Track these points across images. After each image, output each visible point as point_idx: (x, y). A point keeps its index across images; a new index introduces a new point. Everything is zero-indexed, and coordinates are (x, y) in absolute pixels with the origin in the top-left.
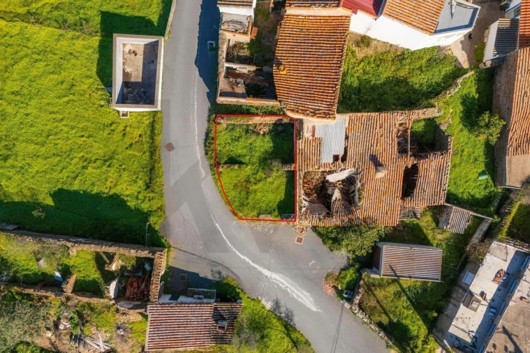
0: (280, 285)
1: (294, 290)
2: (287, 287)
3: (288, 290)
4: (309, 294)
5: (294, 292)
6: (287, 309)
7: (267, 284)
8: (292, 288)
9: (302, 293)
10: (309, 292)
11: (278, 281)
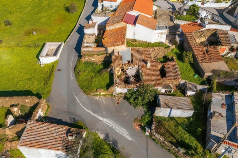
0: (109, 125)
1: (117, 128)
2: (113, 126)
3: (114, 128)
4: (125, 130)
5: (117, 129)
6: (113, 139)
7: (101, 124)
8: (115, 126)
9: (122, 130)
10: (125, 128)
11: (108, 123)
